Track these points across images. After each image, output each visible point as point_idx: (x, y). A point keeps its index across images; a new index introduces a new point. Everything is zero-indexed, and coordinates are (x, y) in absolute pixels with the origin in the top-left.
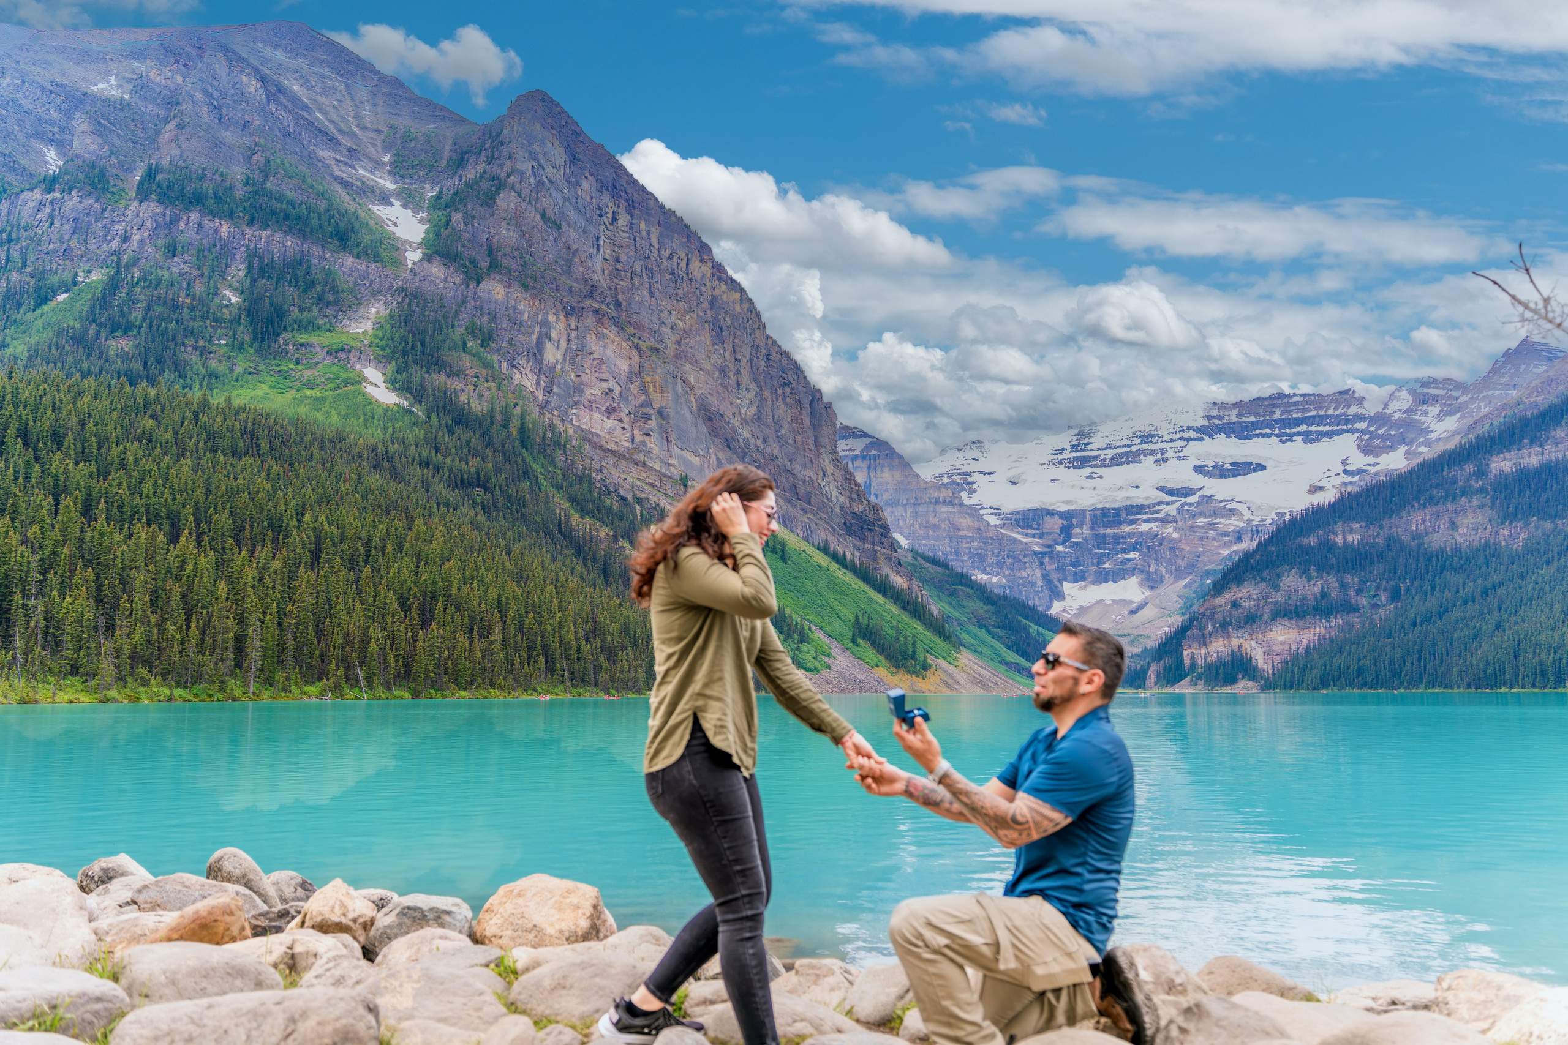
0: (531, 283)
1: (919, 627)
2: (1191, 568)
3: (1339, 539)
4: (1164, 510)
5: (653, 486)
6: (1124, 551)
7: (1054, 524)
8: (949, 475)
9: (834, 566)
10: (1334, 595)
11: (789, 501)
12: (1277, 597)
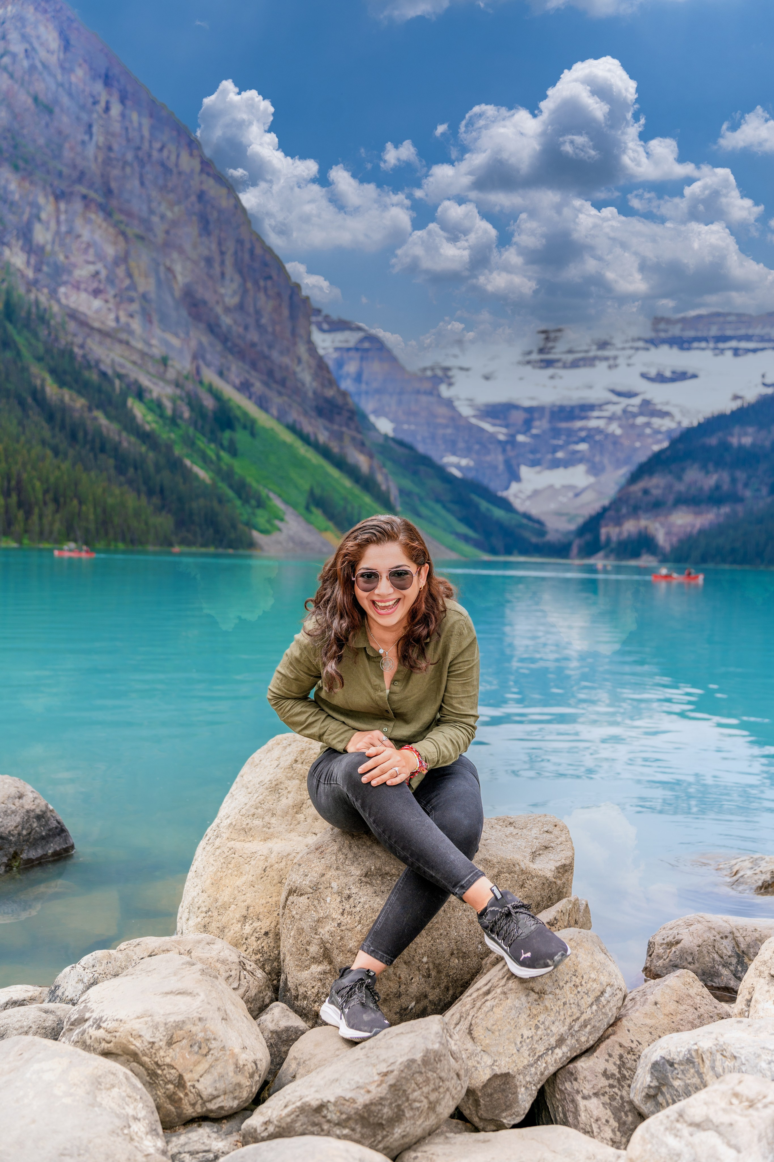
0: (21, 164)
2: (627, 461)
3: (734, 441)
4: (612, 408)
5: (134, 363)
6: (577, 443)
7: (518, 417)
8: (432, 369)
9: (298, 443)
10: (726, 487)
11: (266, 384)
12: (680, 487)
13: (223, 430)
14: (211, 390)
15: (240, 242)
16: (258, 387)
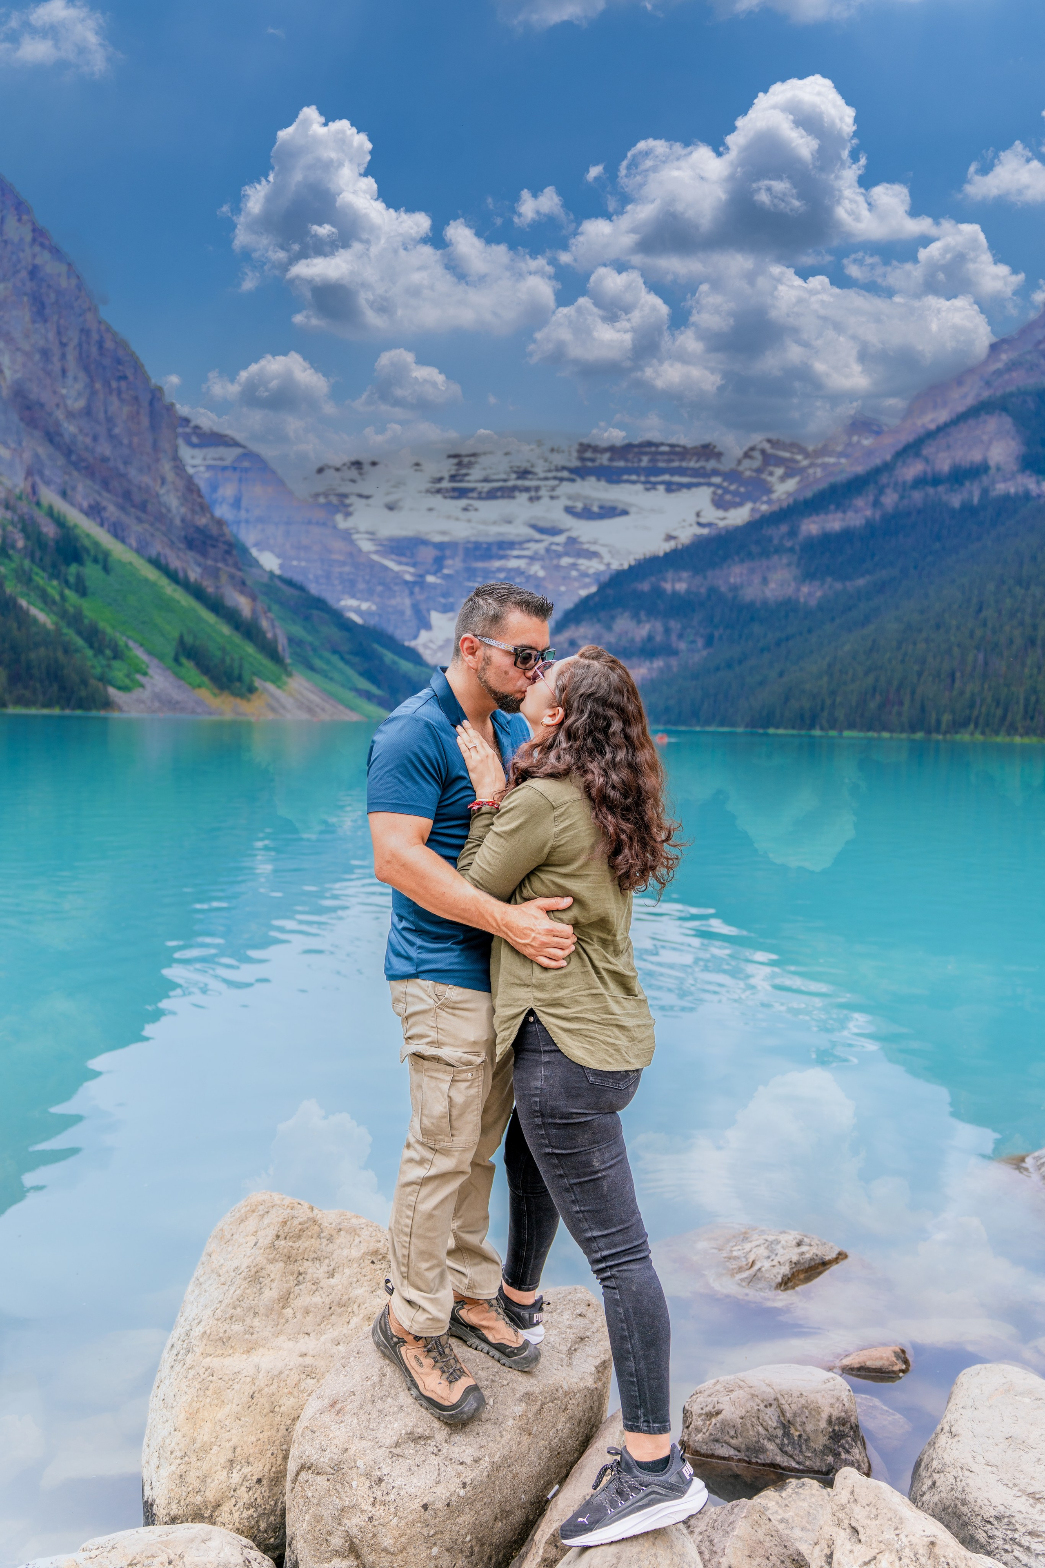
1: (250, 649)
3: (668, 587)
4: (534, 546)
7: (427, 554)
8: (326, 495)
9: (164, 581)
10: (659, 638)
11: (122, 508)
12: (610, 638)
13: (68, 565)
14: (51, 513)
15: (85, 332)
16: (112, 511)
